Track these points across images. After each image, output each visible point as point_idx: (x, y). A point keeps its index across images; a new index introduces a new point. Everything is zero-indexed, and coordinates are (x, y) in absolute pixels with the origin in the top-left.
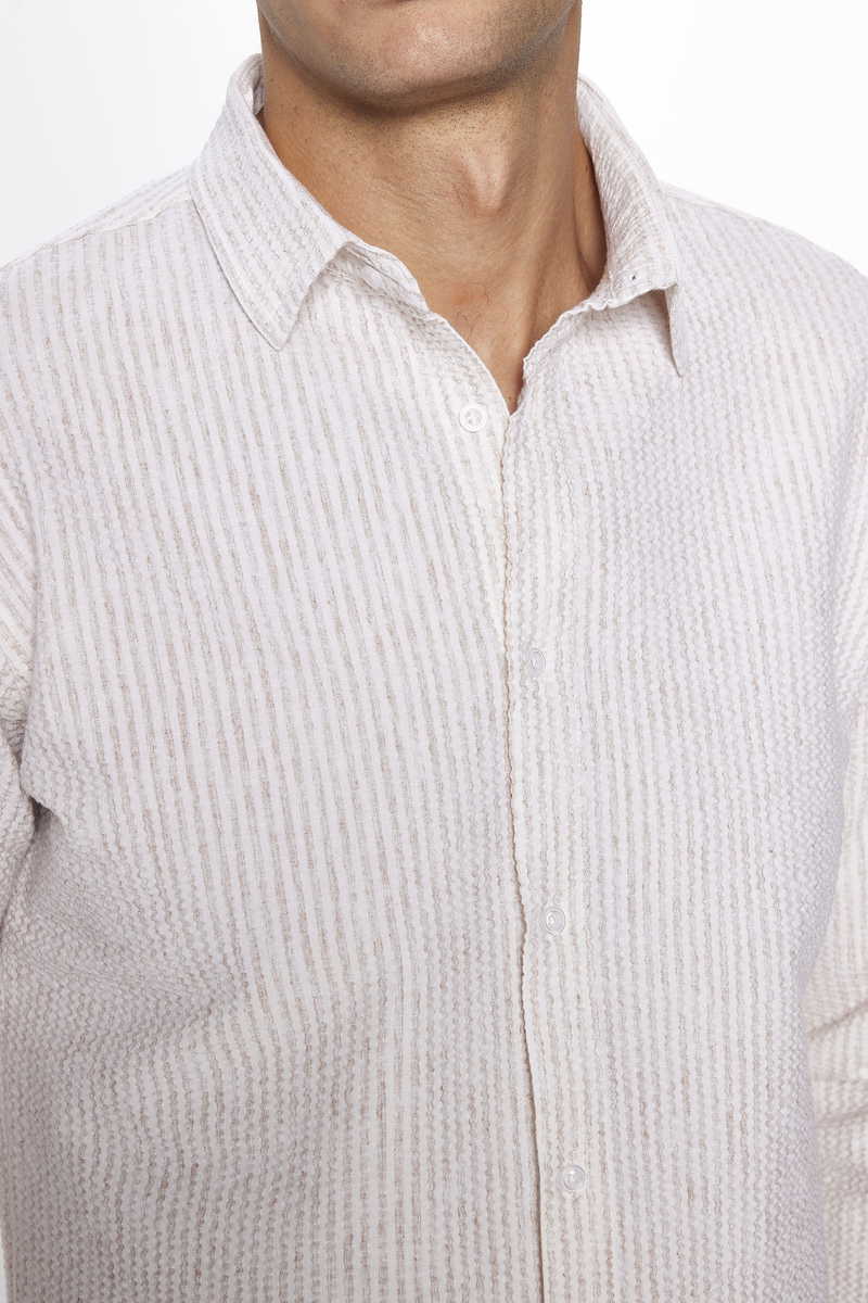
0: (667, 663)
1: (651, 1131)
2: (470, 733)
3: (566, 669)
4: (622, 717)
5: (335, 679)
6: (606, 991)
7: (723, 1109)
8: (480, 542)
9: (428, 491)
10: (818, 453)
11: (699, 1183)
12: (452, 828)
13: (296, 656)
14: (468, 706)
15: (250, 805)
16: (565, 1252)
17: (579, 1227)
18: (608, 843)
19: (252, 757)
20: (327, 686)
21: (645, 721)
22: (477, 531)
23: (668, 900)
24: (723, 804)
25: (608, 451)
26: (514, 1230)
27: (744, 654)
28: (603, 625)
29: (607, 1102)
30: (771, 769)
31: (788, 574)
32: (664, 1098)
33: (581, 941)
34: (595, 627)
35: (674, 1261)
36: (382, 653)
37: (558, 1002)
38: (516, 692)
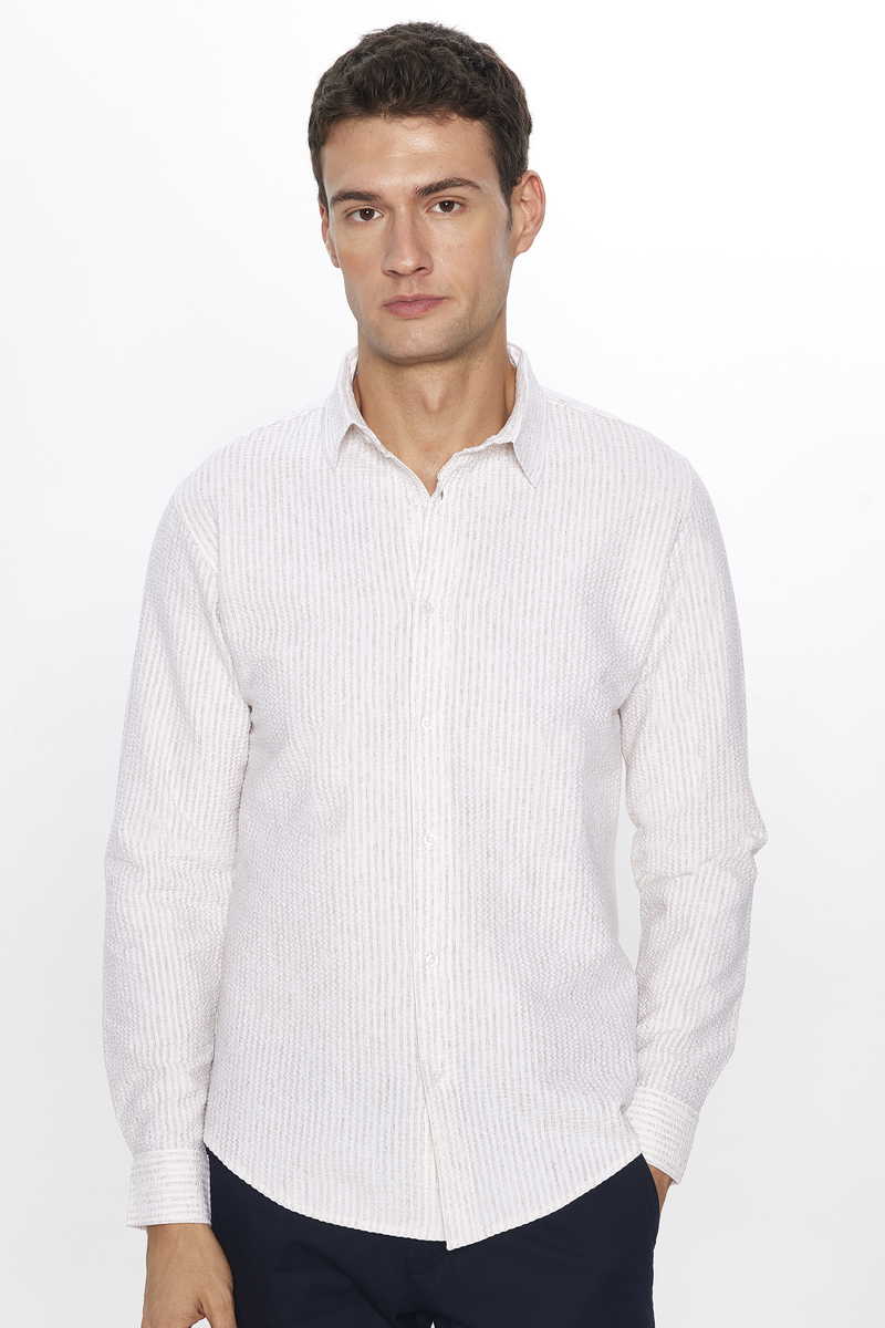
0: (499, 615)
1: (471, 823)
2: (392, 636)
3: (445, 612)
4: (471, 636)
6: (452, 758)
7: (505, 819)
8: (409, 553)
11: (492, 851)
14: (394, 625)
17: (432, 861)
21: (483, 639)
22: (408, 549)
25: (483, 518)
26: (403, 859)
33: (441, 733)
34: (463, 595)
36: (359, 600)
37: (427, 761)
38: (416, 620)
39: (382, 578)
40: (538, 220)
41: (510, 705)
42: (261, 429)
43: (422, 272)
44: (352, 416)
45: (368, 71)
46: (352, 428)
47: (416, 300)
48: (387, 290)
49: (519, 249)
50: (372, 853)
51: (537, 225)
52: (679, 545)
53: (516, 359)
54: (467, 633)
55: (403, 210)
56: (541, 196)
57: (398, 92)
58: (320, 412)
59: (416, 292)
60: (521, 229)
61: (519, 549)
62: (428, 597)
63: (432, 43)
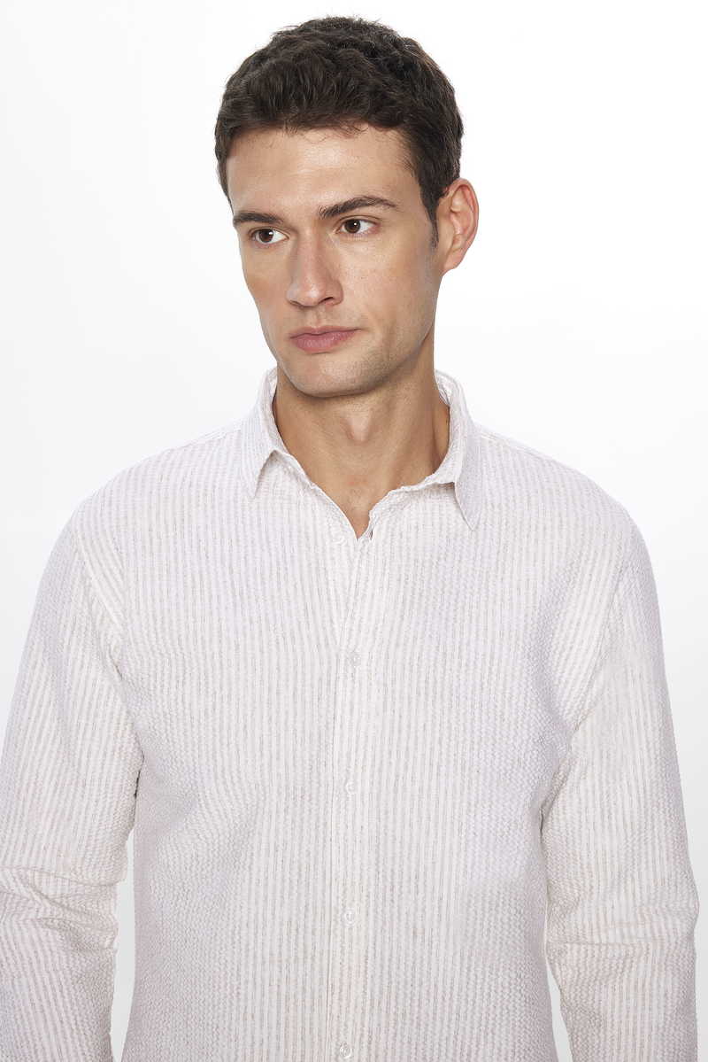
0: (432, 668)
1: (396, 899)
2: (315, 689)
3: (373, 665)
4: (401, 692)
5: (254, 658)
6: (378, 827)
7: (437, 895)
8: (333, 598)
9: (310, 572)
10: (544, 577)
11: (420, 930)
12: (299, 734)
13: (237, 646)
14: (316, 677)
15: (206, 714)
16: (342, 952)
17: (351, 941)
18: (386, 754)
19: (211, 692)
20: (249, 660)
21: (414, 695)
22: (332, 593)
23: (417, 787)
24: (453, 743)
25: (416, 561)
26: (318, 938)
27: (479, 671)
28: (397, 645)
29: (372, 882)
30: (483, 730)
31: (513, 634)
32: (405, 884)
33: (366, 799)
34: (393, 646)
35: (402, 967)
36: (278, 648)
37: (350, 829)
38: (341, 671)
39: (304, 625)
40: (470, 233)
41: (443, 769)
42: (172, 450)
43: (331, 302)
44: (271, 442)
45: (265, 78)
46: (273, 455)
47: (325, 333)
48: (294, 322)
49: (447, 265)
50: (285, 928)
51: (469, 238)
52: (619, 596)
53: (449, 391)
54: (398, 687)
55: (308, 233)
56: (473, 205)
57: (299, 102)
58: (236, 434)
59: (324, 323)
60: (449, 243)
61: (454, 596)
62: (356, 647)
63: (340, 45)
